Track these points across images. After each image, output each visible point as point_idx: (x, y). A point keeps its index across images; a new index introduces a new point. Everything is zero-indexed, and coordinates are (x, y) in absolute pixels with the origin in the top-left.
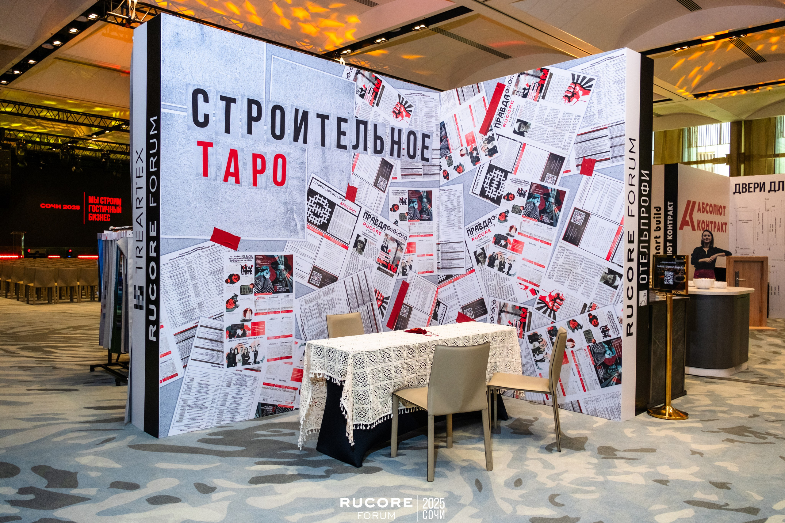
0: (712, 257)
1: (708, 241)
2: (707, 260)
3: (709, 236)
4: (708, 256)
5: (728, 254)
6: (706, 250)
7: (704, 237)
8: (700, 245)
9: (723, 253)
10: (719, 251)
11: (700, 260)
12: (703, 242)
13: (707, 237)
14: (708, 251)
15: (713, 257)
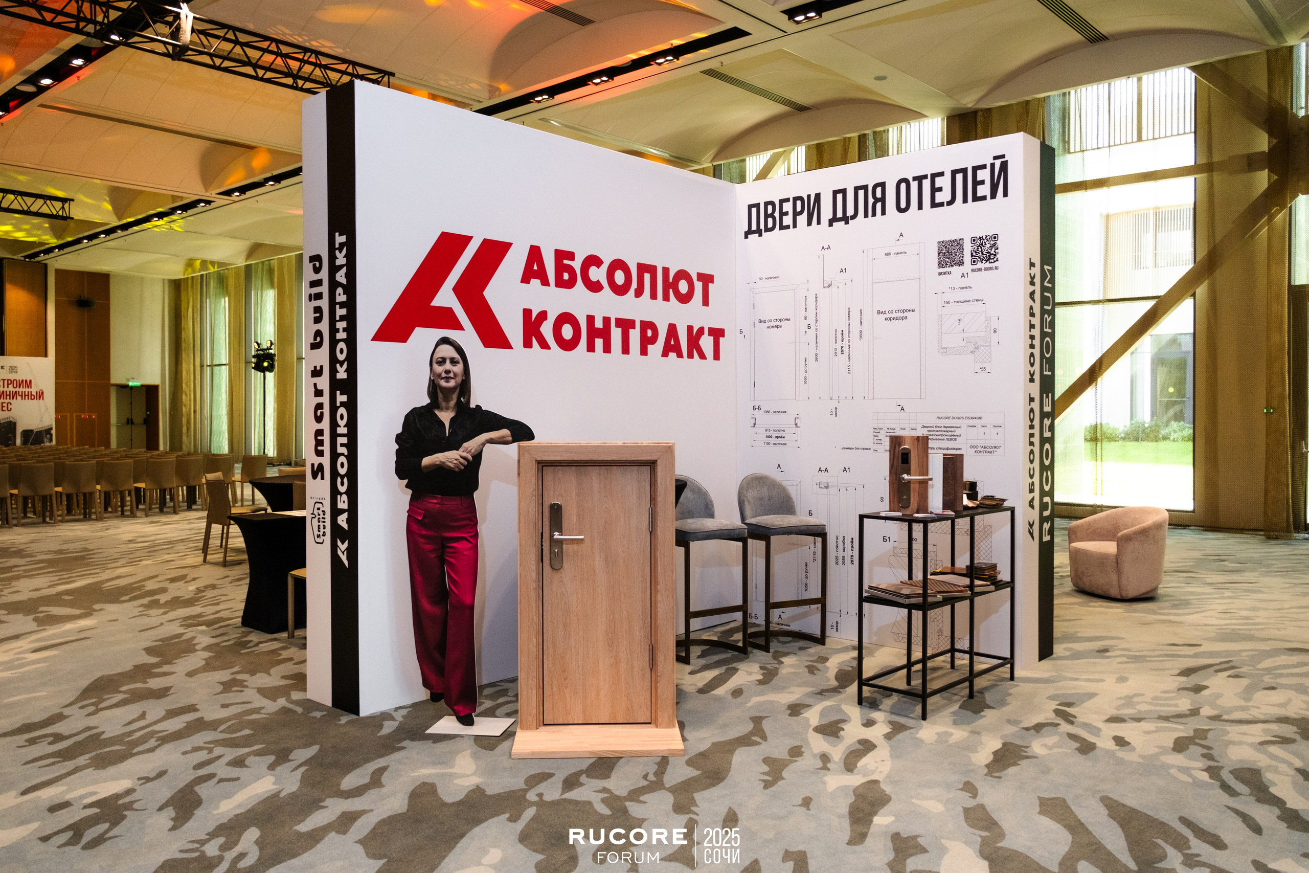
0: (466, 445)
1: (452, 383)
2: (450, 457)
3: (453, 362)
4: (454, 444)
5: (521, 432)
6: (446, 417)
7: (438, 369)
8: (425, 401)
9: (505, 432)
10: (492, 421)
11: (427, 461)
12: (434, 389)
13: (448, 366)
14: (452, 421)
15: (472, 445)
